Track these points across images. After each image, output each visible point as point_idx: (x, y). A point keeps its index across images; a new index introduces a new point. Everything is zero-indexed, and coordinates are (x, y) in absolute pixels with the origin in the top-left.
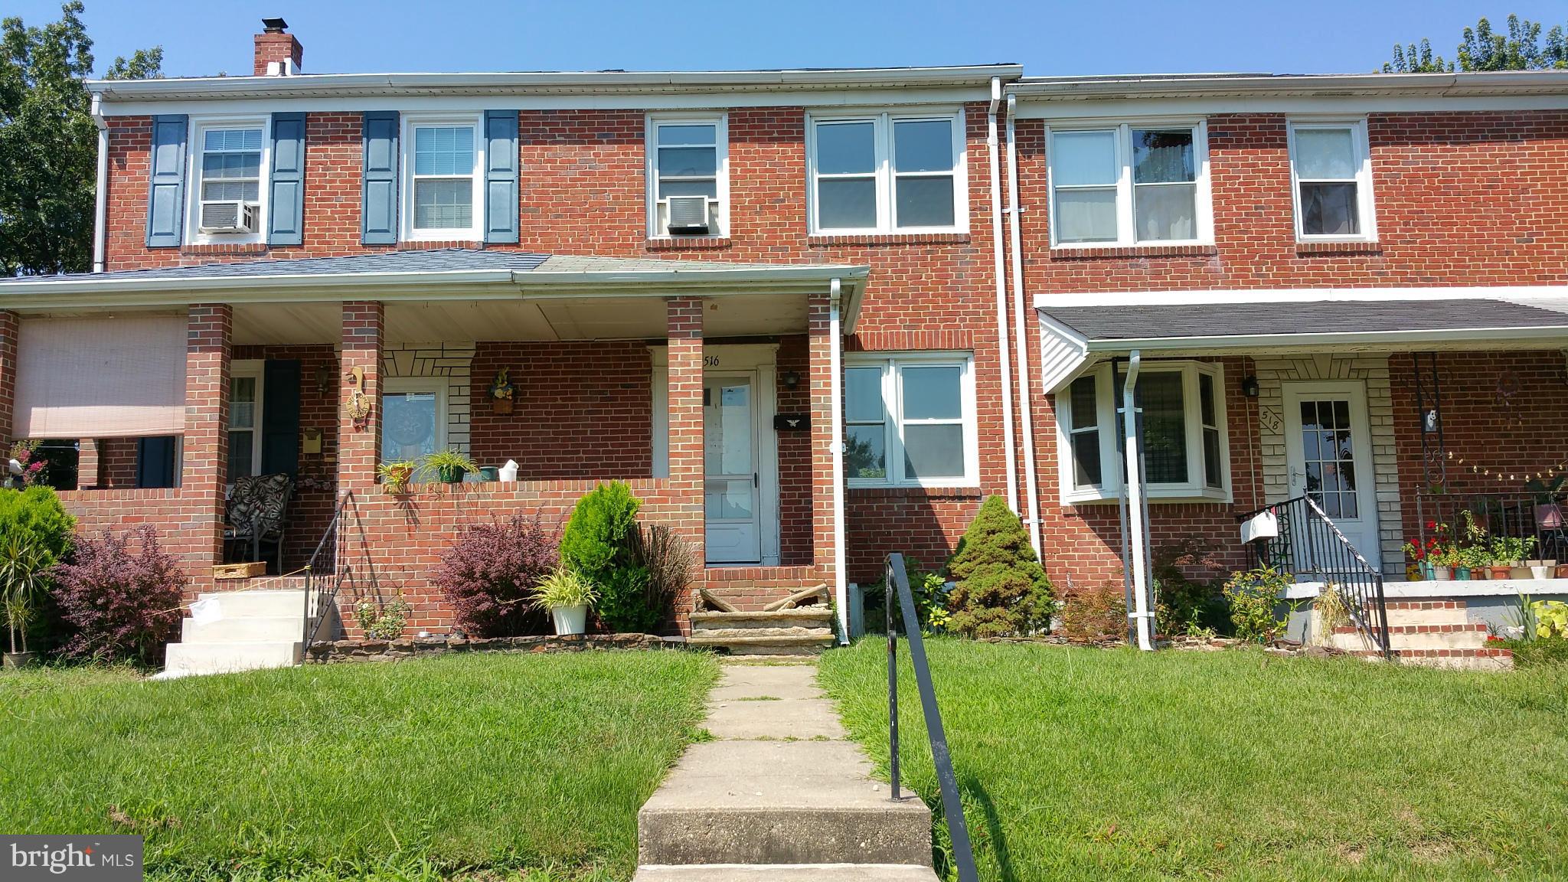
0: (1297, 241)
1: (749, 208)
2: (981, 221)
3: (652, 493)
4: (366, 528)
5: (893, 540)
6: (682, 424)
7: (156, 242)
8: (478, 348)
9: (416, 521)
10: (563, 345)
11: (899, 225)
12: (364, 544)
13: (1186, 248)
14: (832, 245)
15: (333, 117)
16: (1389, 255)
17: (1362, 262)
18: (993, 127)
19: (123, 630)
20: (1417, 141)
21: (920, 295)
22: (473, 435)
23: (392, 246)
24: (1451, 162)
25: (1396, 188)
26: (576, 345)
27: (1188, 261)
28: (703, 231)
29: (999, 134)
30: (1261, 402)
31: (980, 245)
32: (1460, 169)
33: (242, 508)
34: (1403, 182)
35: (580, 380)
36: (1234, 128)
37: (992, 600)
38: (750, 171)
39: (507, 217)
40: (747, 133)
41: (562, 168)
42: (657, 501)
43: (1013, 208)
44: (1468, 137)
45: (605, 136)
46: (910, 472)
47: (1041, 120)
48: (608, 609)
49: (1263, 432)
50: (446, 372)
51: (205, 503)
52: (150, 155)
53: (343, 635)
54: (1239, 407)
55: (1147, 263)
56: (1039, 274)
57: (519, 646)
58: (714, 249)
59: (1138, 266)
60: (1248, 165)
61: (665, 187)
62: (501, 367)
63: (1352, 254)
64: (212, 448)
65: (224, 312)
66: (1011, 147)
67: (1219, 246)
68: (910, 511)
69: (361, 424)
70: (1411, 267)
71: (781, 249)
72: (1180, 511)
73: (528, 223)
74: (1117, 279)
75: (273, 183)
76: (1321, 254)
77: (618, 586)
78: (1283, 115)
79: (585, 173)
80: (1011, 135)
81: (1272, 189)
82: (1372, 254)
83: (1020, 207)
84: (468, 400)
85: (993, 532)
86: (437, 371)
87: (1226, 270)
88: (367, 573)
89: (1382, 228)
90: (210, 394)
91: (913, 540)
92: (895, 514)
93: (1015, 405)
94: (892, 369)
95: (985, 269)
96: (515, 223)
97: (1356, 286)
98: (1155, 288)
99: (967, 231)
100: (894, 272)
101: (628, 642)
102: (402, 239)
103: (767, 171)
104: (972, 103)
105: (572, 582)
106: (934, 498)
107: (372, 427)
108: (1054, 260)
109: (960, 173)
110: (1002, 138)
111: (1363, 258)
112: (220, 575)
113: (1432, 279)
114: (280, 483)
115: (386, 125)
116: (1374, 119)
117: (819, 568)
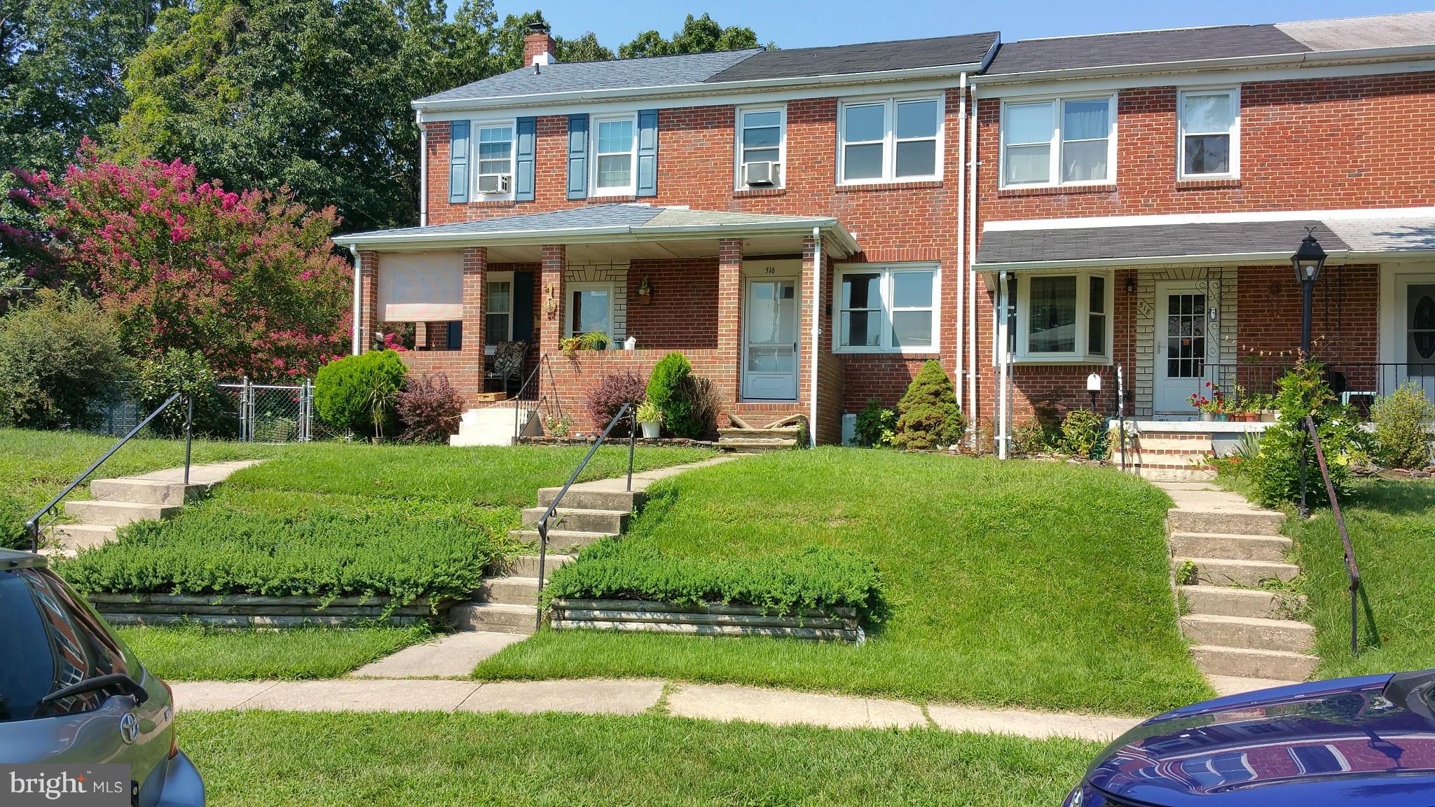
0: (1178, 180)
1: (798, 168)
2: (951, 172)
3: (708, 358)
4: (554, 375)
5: (879, 387)
6: (726, 317)
7: (454, 200)
8: (632, 263)
9: (580, 371)
10: (682, 261)
11: (897, 175)
12: (553, 384)
13: (1094, 187)
14: (850, 192)
15: (551, 119)
16: (1247, 188)
17: (1225, 194)
18: (962, 106)
19: (429, 427)
20: (1277, 102)
21: (907, 224)
22: (628, 317)
23: (584, 200)
24: (1303, 117)
25: (1257, 139)
26: (689, 261)
27: (1096, 196)
28: (769, 184)
29: (966, 110)
30: (1139, 296)
31: (950, 188)
32: (1309, 122)
33: (501, 360)
34: (1263, 134)
35: (690, 283)
36: (1137, 99)
37: (917, 426)
38: (799, 143)
39: (649, 181)
40: (799, 117)
41: (683, 146)
42: (711, 362)
43: (973, 163)
44: (1318, 98)
45: (709, 123)
46: (895, 343)
47: (998, 99)
48: (670, 424)
49: (1138, 317)
50: (613, 278)
51: (473, 359)
52: (449, 146)
53: (543, 434)
54: (1123, 299)
55: (1066, 198)
56: (989, 208)
57: (624, 443)
58: (775, 196)
59: (1059, 200)
60: (1145, 126)
61: (747, 155)
62: (644, 275)
63: (1218, 188)
64: (476, 329)
65: (482, 252)
66: (974, 119)
67: (1118, 185)
68: (892, 368)
69: (551, 316)
70: (1263, 197)
71: (817, 195)
72: (1075, 371)
73: (661, 182)
74: (1044, 210)
75: (518, 162)
76: (1194, 189)
77: (675, 411)
78: (1174, 87)
79: (696, 149)
80: (975, 110)
81: (1161, 143)
82: (1234, 188)
83: (978, 161)
84: (625, 296)
85: (925, 384)
86: (608, 278)
87: (1122, 202)
88: (554, 400)
89: (1243, 168)
90: (476, 299)
91: (893, 387)
92: (882, 370)
93: (965, 299)
94: (887, 274)
95: (952, 205)
96: (654, 183)
97: (1219, 212)
98: (1070, 216)
99: (941, 179)
100: (890, 208)
101: (680, 443)
102: (590, 195)
103: (810, 142)
104: (950, 89)
105: (651, 409)
106: (909, 360)
107: (557, 317)
108: (1000, 198)
109: (940, 138)
110: (969, 112)
111: (1226, 191)
112: (481, 399)
113: (1278, 206)
114: (520, 346)
115: (580, 122)
116: (1245, 87)
117: (802, 404)
